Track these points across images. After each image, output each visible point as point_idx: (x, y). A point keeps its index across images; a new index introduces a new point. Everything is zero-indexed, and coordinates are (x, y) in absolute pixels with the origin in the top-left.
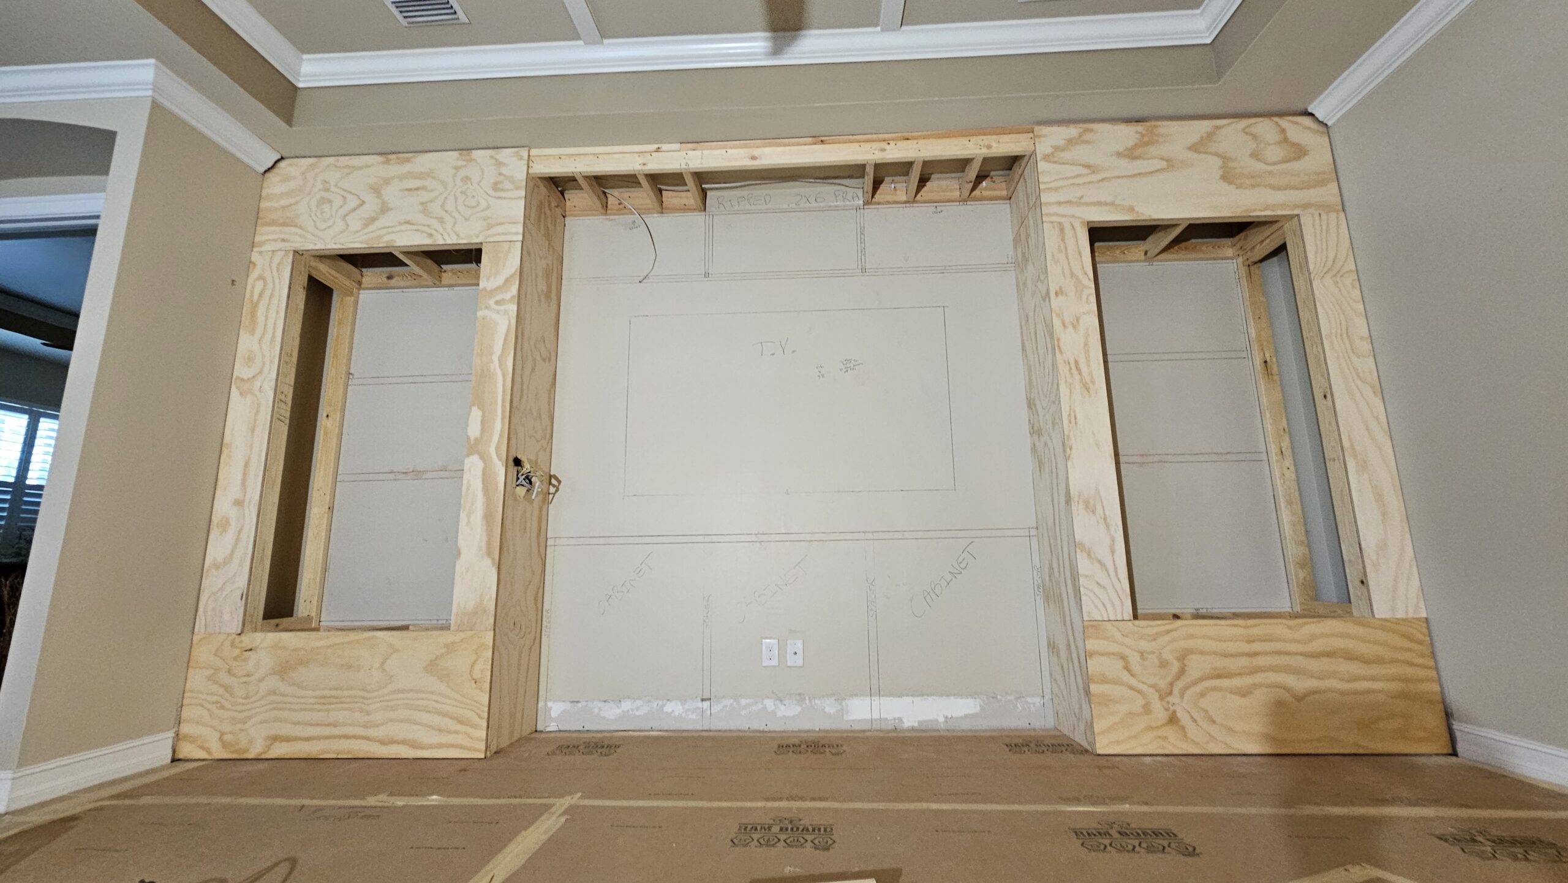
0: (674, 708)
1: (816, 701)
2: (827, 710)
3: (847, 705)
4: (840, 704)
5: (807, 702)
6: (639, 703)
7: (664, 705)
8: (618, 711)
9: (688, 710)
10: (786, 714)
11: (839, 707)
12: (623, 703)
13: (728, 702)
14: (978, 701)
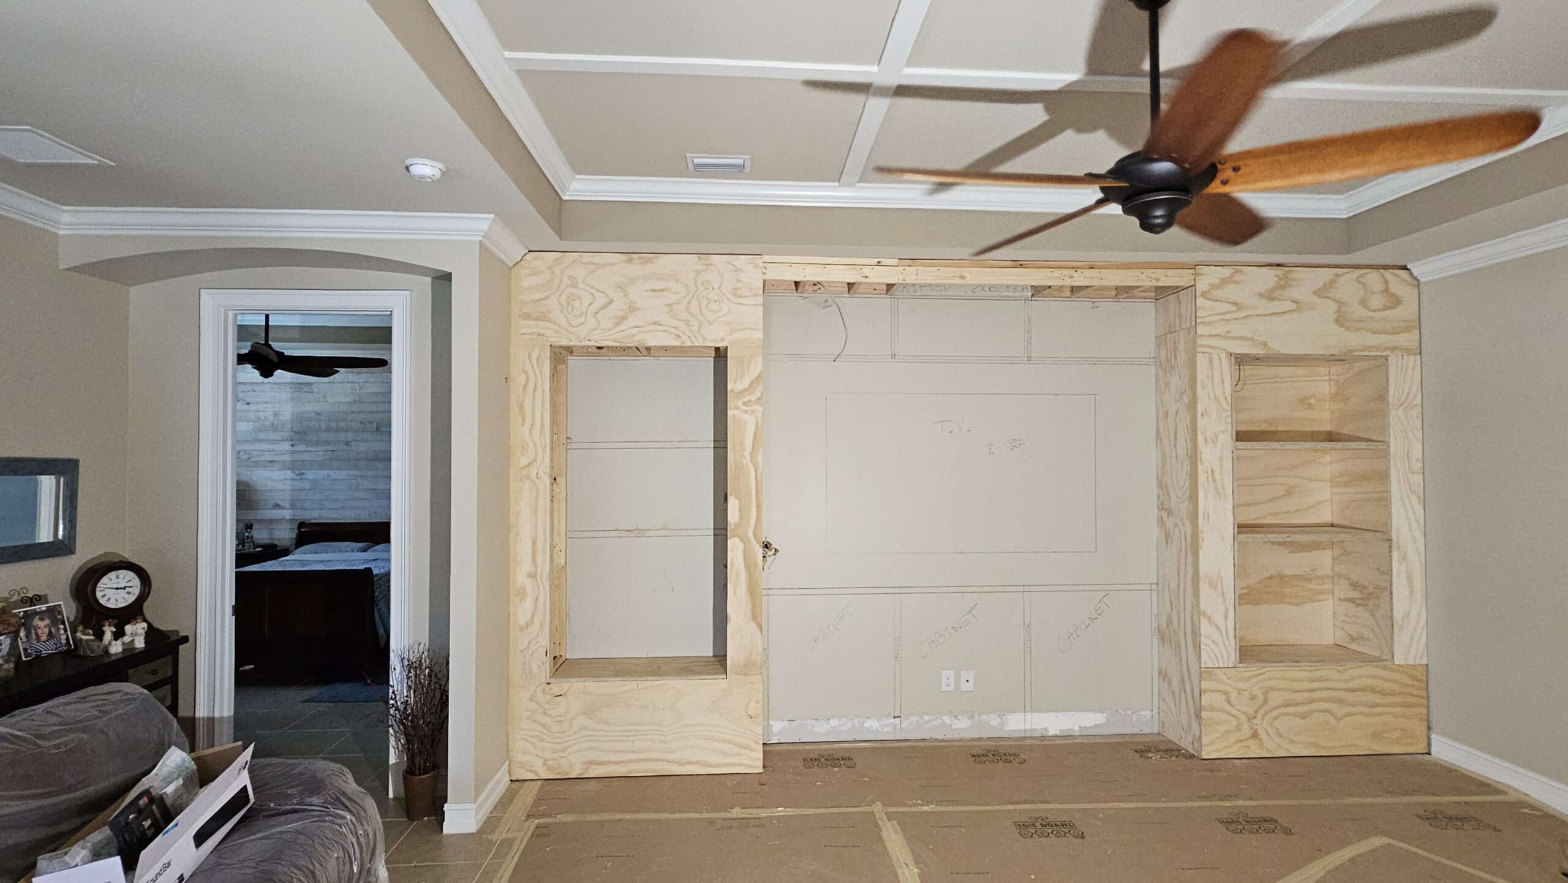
0: (872, 724)
1: (984, 717)
2: (992, 723)
3: (1006, 720)
4: (1001, 718)
5: (976, 717)
6: (844, 720)
7: (863, 723)
8: (829, 726)
9: (884, 725)
10: (960, 727)
11: (999, 720)
12: (831, 721)
13: (915, 719)
14: (1105, 715)
